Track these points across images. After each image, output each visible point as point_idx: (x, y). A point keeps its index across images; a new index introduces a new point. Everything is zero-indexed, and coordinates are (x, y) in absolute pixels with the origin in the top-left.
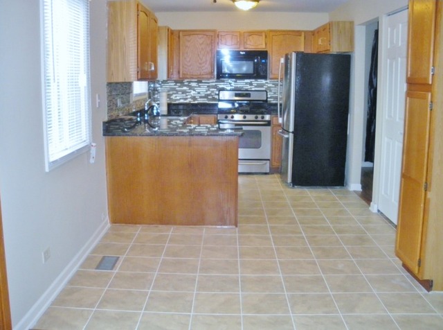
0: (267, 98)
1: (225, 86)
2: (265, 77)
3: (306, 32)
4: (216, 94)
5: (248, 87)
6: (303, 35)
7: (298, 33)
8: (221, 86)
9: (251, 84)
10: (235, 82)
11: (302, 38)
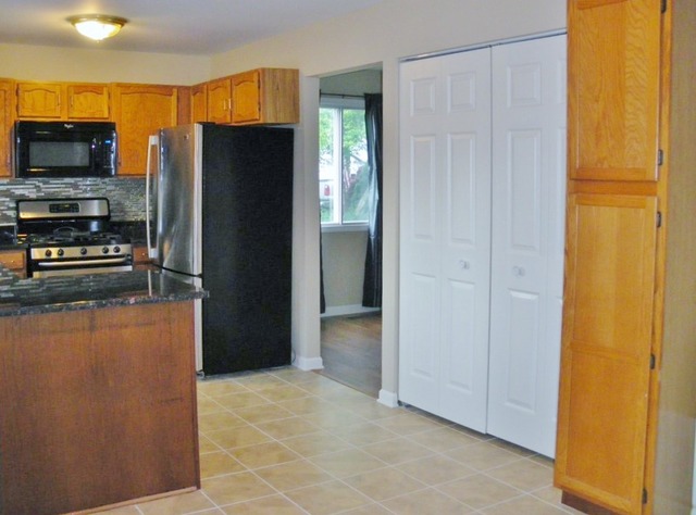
0: (109, 211)
1: (26, 193)
2: (105, 173)
3: (180, 88)
4: (9, 209)
5: (72, 193)
6: (175, 94)
7: (166, 90)
8: (18, 192)
9: (75, 186)
10: (45, 183)
11: (174, 99)
